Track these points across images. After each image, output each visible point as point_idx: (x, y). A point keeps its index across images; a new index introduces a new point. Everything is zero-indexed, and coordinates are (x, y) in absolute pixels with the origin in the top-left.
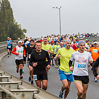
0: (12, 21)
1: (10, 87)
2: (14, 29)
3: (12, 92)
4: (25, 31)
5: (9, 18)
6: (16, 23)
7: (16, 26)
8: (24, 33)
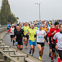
0: (10, 12)
1: (9, 53)
2: (11, 17)
3: (11, 56)
4: (18, 18)
5: (8, 10)
6: (12, 13)
7: (12, 15)
8: (17, 20)
